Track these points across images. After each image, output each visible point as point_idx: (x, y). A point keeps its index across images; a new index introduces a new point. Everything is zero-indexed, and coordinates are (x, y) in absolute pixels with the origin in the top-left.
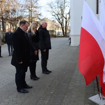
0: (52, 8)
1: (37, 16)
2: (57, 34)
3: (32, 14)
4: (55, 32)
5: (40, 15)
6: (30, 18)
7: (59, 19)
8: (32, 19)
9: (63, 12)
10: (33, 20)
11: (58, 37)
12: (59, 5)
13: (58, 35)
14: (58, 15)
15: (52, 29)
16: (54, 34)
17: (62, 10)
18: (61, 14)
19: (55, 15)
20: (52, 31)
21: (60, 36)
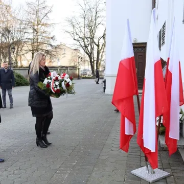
0: (74, 26)
1: (48, 41)
2: (82, 72)
3: (39, 37)
4: (79, 69)
5: (52, 38)
6: (35, 44)
7: (86, 47)
8: (38, 46)
9: (94, 34)
10: (40, 47)
11: (83, 78)
12: (87, 22)
13: (84, 75)
14: (83, 39)
15: (72, 65)
16: (77, 72)
17: (91, 31)
18: (90, 38)
19: (79, 39)
20: (73, 67)
21: (87, 76)
